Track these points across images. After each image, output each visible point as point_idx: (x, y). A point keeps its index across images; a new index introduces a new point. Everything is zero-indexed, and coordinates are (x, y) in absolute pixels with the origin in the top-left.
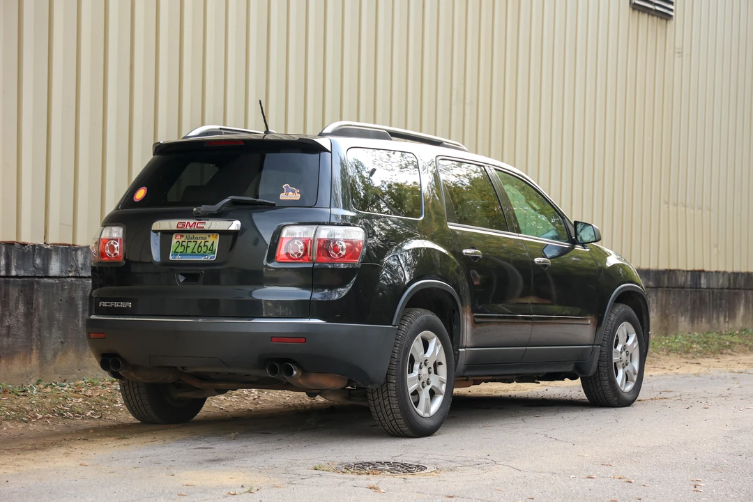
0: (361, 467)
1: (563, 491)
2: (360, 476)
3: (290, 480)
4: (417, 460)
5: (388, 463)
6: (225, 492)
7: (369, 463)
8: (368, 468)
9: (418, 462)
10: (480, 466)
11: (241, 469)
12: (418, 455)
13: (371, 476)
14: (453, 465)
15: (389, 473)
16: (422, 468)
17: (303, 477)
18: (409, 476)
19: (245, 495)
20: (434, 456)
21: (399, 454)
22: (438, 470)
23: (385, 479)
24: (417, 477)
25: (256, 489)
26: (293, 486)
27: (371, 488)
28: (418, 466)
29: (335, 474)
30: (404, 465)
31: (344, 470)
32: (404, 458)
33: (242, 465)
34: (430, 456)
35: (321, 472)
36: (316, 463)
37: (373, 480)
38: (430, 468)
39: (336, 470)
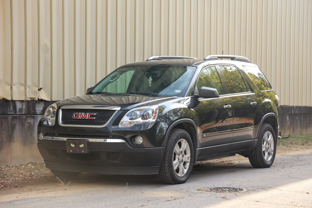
0: (217, 189)
1: (302, 199)
2: (217, 193)
3: (189, 195)
4: (239, 186)
5: (227, 188)
6: (165, 200)
7: (219, 188)
8: (219, 190)
9: (239, 187)
10: (265, 189)
11: (169, 190)
12: (238, 185)
13: (221, 193)
14: (254, 188)
15: (228, 192)
16: (242, 190)
17: (195, 193)
18: (236, 193)
19: (174, 201)
20: (245, 185)
21: (231, 184)
22: (248, 191)
23: (228, 194)
24: (241, 194)
25: (177, 198)
26: (191, 197)
27: (223, 198)
28: (240, 189)
29: (207, 192)
30: (234, 189)
31: (210, 191)
32: (233, 186)
33: (169, 189)
34: (244, 185)
35: (201, 191)
36: (199, 188)
37: (223, 195)
38: (245, 190)
39: (207, 191)
